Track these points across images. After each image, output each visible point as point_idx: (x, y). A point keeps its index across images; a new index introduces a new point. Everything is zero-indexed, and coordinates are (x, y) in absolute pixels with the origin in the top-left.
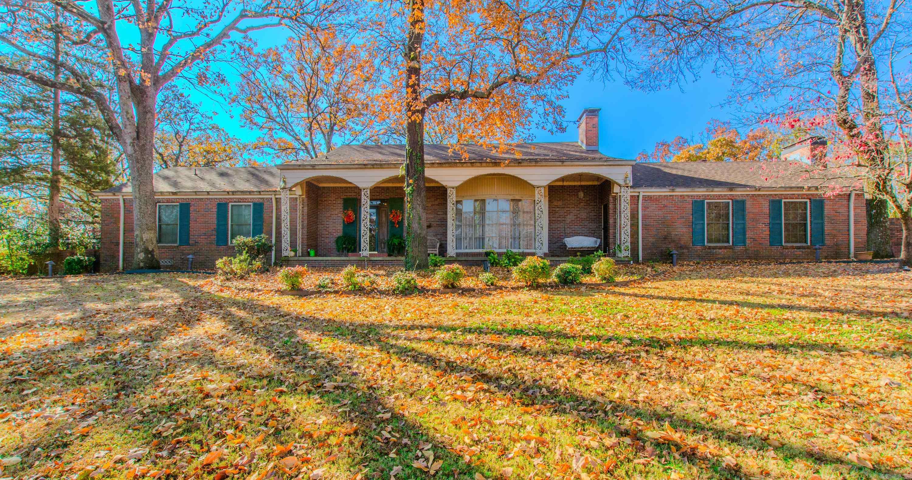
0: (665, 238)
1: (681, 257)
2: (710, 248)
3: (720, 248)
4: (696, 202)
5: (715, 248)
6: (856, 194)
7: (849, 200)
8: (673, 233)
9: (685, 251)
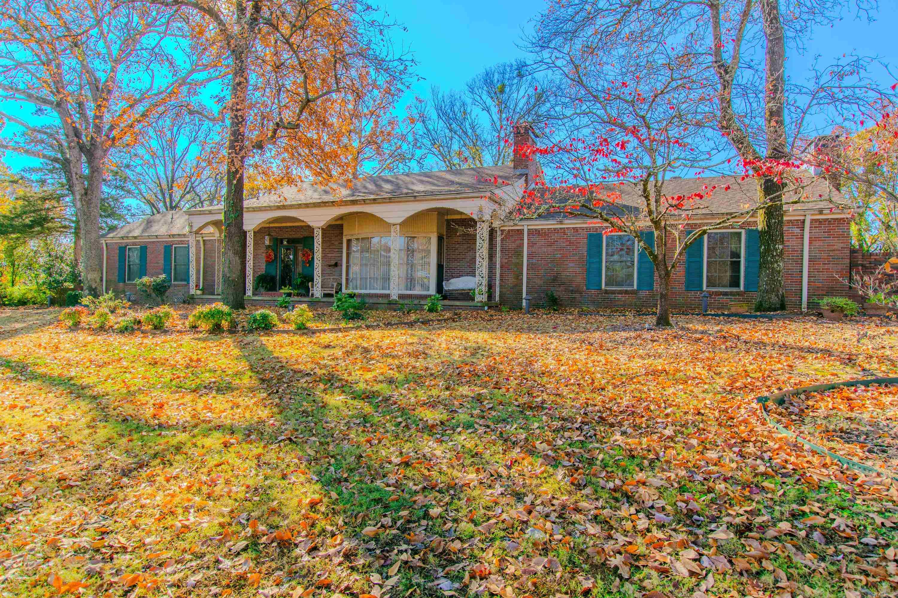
0: (555, 279)
1: (573, 303)
2: (606, 292)
3: (620, 292)
4: (591, 235)
5: (613, 292)
6: (812, 220)
7: (803, 229)
8: (564, 274)
9: (577, 295)
